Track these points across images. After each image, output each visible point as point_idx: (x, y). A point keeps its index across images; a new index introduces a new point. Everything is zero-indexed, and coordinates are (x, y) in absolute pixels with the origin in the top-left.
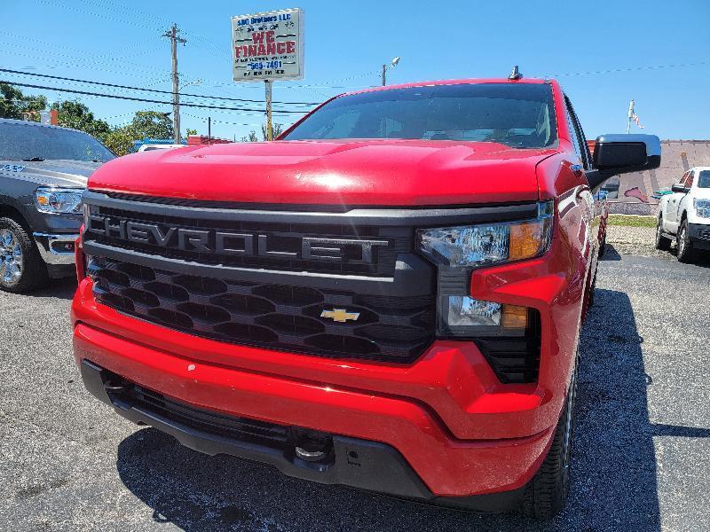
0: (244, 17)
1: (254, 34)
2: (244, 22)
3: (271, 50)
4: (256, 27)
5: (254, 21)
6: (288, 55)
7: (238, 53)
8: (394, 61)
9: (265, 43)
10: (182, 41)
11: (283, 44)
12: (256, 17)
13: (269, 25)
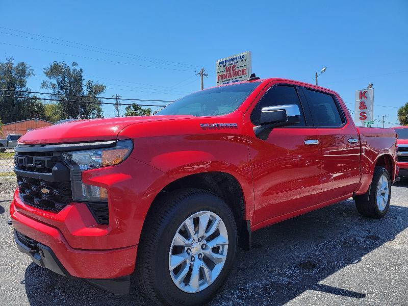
0: (222, 60)
1: (226, 68)
2: (220, 63)
3: (235, 74)
4: (227, 64)
5: (226, 61)
6: (243, 76)
7: (219, 78)
8: (323, 69)
9: (231, 72)
10: (205, 75)
11: (240, 71)
12: (226, 59)
13: (233, 62)
